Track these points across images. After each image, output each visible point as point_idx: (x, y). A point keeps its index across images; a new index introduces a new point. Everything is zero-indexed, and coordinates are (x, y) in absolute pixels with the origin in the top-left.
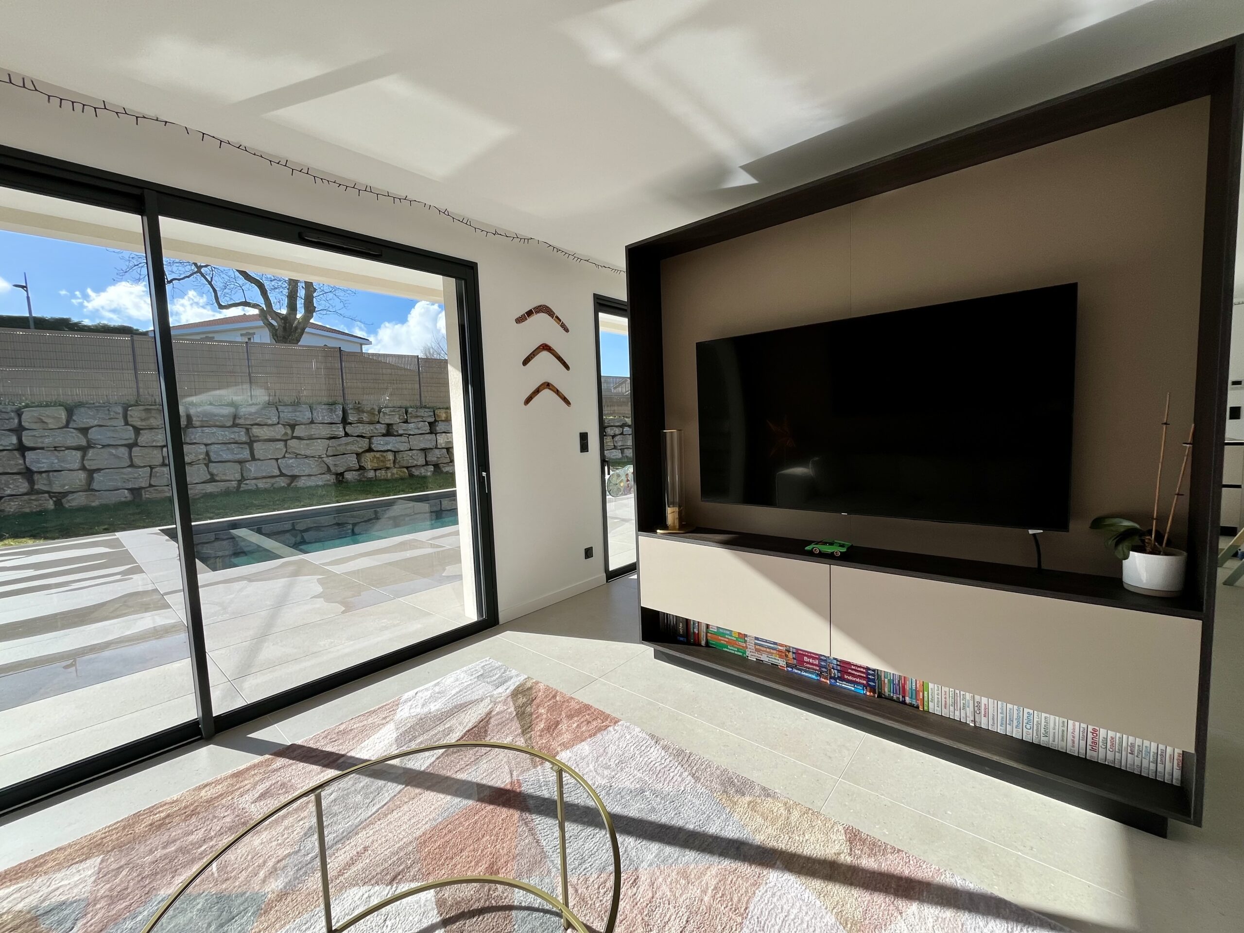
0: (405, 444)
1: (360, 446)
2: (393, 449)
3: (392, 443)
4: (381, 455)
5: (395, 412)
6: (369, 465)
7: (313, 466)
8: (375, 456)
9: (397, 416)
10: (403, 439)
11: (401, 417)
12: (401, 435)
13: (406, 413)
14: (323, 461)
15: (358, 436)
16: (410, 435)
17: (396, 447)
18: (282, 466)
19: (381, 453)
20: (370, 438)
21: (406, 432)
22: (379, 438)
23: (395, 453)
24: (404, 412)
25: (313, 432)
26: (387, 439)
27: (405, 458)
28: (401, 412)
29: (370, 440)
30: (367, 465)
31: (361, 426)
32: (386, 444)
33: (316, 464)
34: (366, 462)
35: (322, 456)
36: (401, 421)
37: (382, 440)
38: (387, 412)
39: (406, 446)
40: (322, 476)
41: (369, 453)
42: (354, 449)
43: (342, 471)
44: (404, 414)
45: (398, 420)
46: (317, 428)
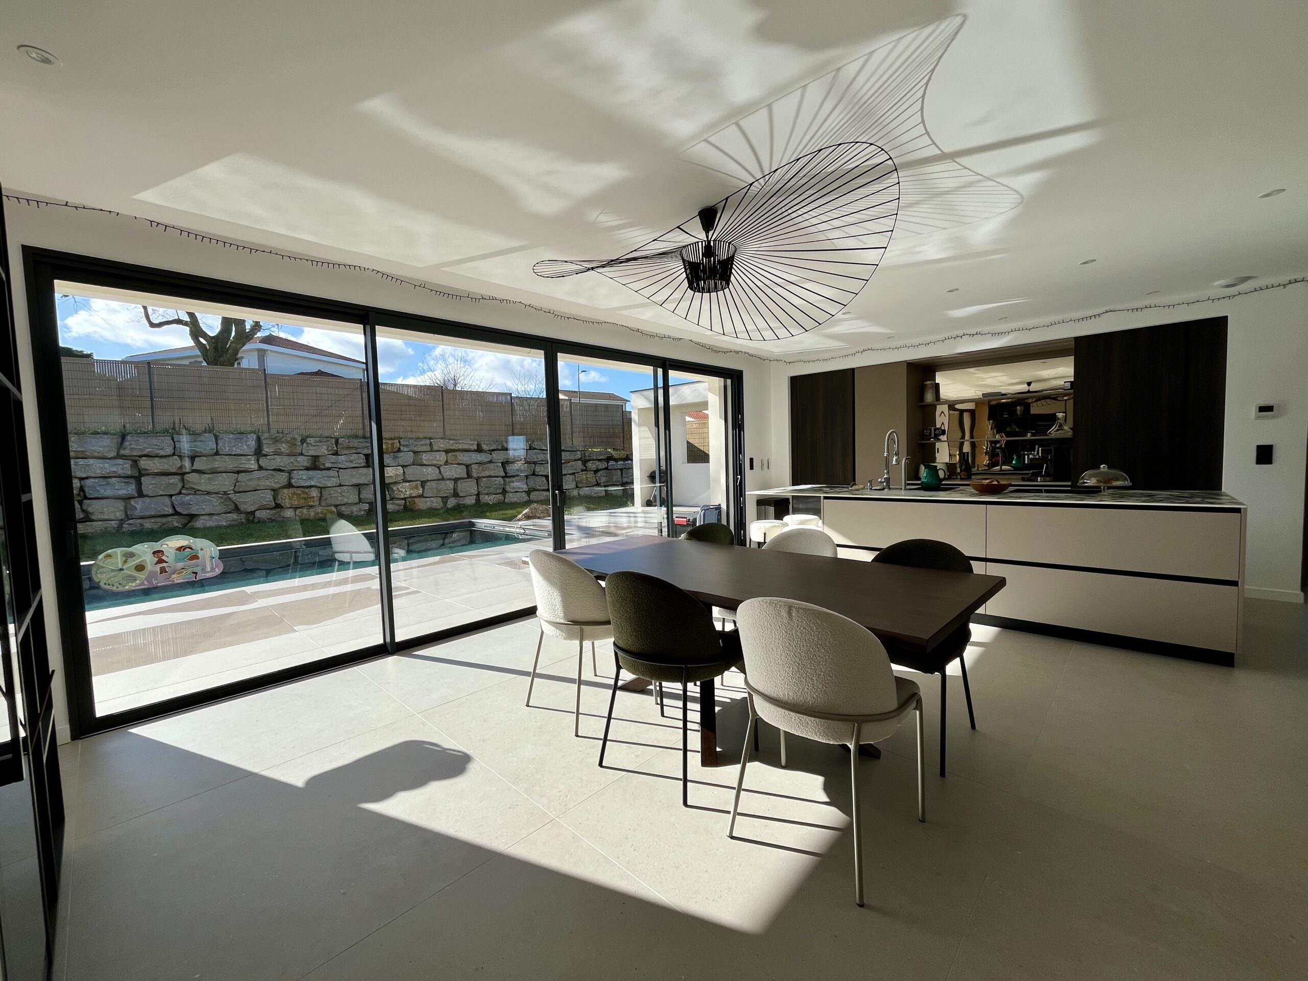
0: (334, 479)
1: (276, 481)
2: (318, 484)
3: (317, 477)
4: (303, 492)
5: (321, 442)
6: (287, 503)
7: (216, 504)
8: (295, 493)
9: (325, 447)
10: (331, 473)
11: (330, 448)
12: (329, 469)
13: (337, 443)
14: (229, 498)
15: (274, 470)
16: (340, 468)
17: (321, 483)
18: (176, 503)
19: (302, 489)
20: (290, 472)
21: (335, 466)
22: (301, 472)
23: (321, 489)
24: (334, 443)
25: (216, 464)
26: (311, 473)
27: (332, 495)
28: (329, 443)
29: (290, 475)
30: (285, 503)
31: (278, 458)
32: (310, 479)
33: (219, 502)
34: (284, 499)
35: (229, 492)
36: (330, 453)
37: (304, 474)
38: (312, 442)
39: (335, 481)
40: (228, 515)
41: (288, 489)
42: (270, 484)
43: (253, 510)
44: (333, 444)
45: (325, 451)
46: (223, 460)
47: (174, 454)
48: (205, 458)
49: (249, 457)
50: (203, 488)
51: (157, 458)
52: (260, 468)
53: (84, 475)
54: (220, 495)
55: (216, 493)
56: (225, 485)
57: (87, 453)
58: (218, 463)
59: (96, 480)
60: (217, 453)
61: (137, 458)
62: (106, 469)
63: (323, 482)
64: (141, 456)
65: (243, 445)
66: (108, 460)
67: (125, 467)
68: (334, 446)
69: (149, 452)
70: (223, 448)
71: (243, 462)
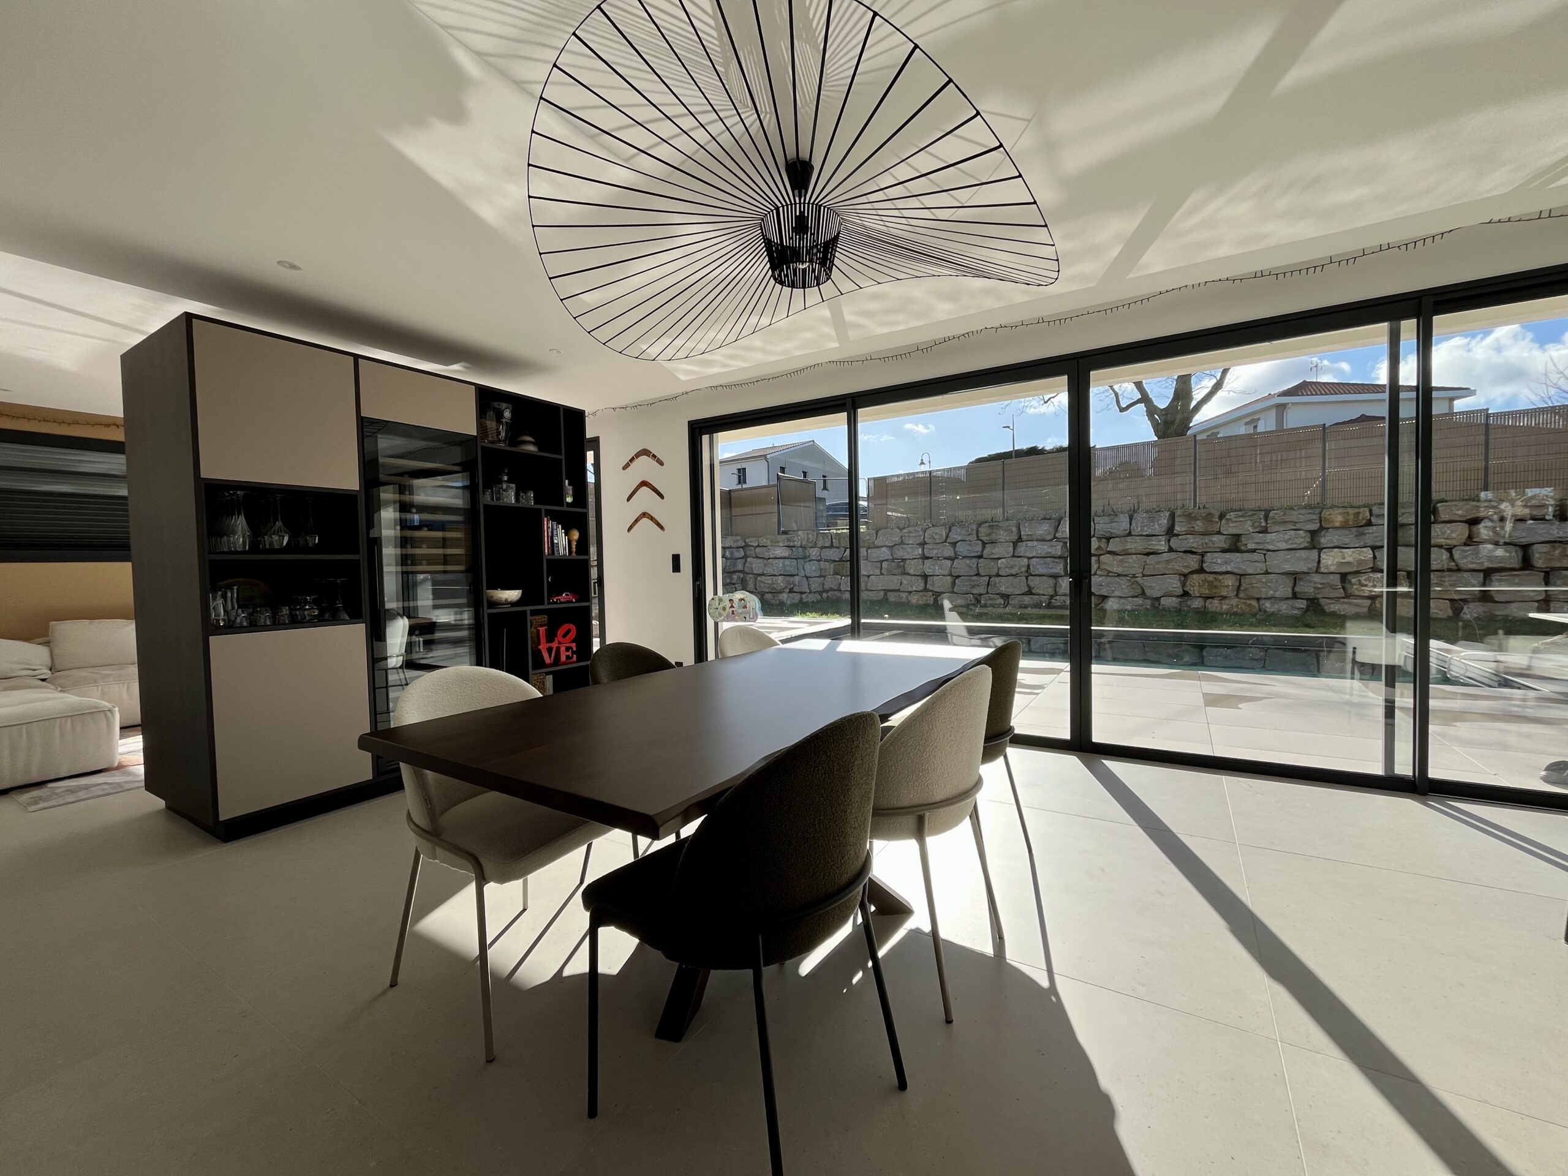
0: (1259, 564)
1: (1185, 564)
2: (1235, 570)
3: (1236, 562)
4: (1216, 579)
5: (1245, 516)
6: (1195, 591)
7: (1124, 587)
8: (1206, 579)
9: (1249, 523)
10: (1255, 556)
11: (1256, 524)
12: (1253, 551)
13: (1266, 517)
14: (1136, 581)
15: (1185, 552)
16: (1268, 550)
17: (1240, 568)
19: (1215, 576)
20: (1203, 555)
21: (1261, 547)
22: (1216, 555)
23: (1242, 575)
24: (1262, 517)
25: (1128, 545)
26: (1227, 556)
27: (1254, 585)
28: (1255, 517)
29: (1203, 557)
30: (1194, 590)
31: (1191, 539)
32: (1226, 563)
33: (1127, 584)
34: (1193, 587)
35: (1137, 575)
36: (1257, 530)
37: (1220, 558)
38: (1232, 517)
39: (1260, 567)
40: (1135, 599)
41: (1198, 575)
42: (1178, 568)
43: (1159, 596)
44: (1261, 519)
45: (1250, 528)
46: (1133, 541)
48: (1118, 539)
49: (1160, 537)
50: (1115, 570)
52: (1171, 550)
54: (1128, 578)
55: (1126, 576)
56: (1134, 567)
58: (1132, 544)
60: (1130, 534)
63: (1243, 567)
65: (1156, 524)
68: (1262, 521)
70: (1135, 528)
71: (1153, 543)
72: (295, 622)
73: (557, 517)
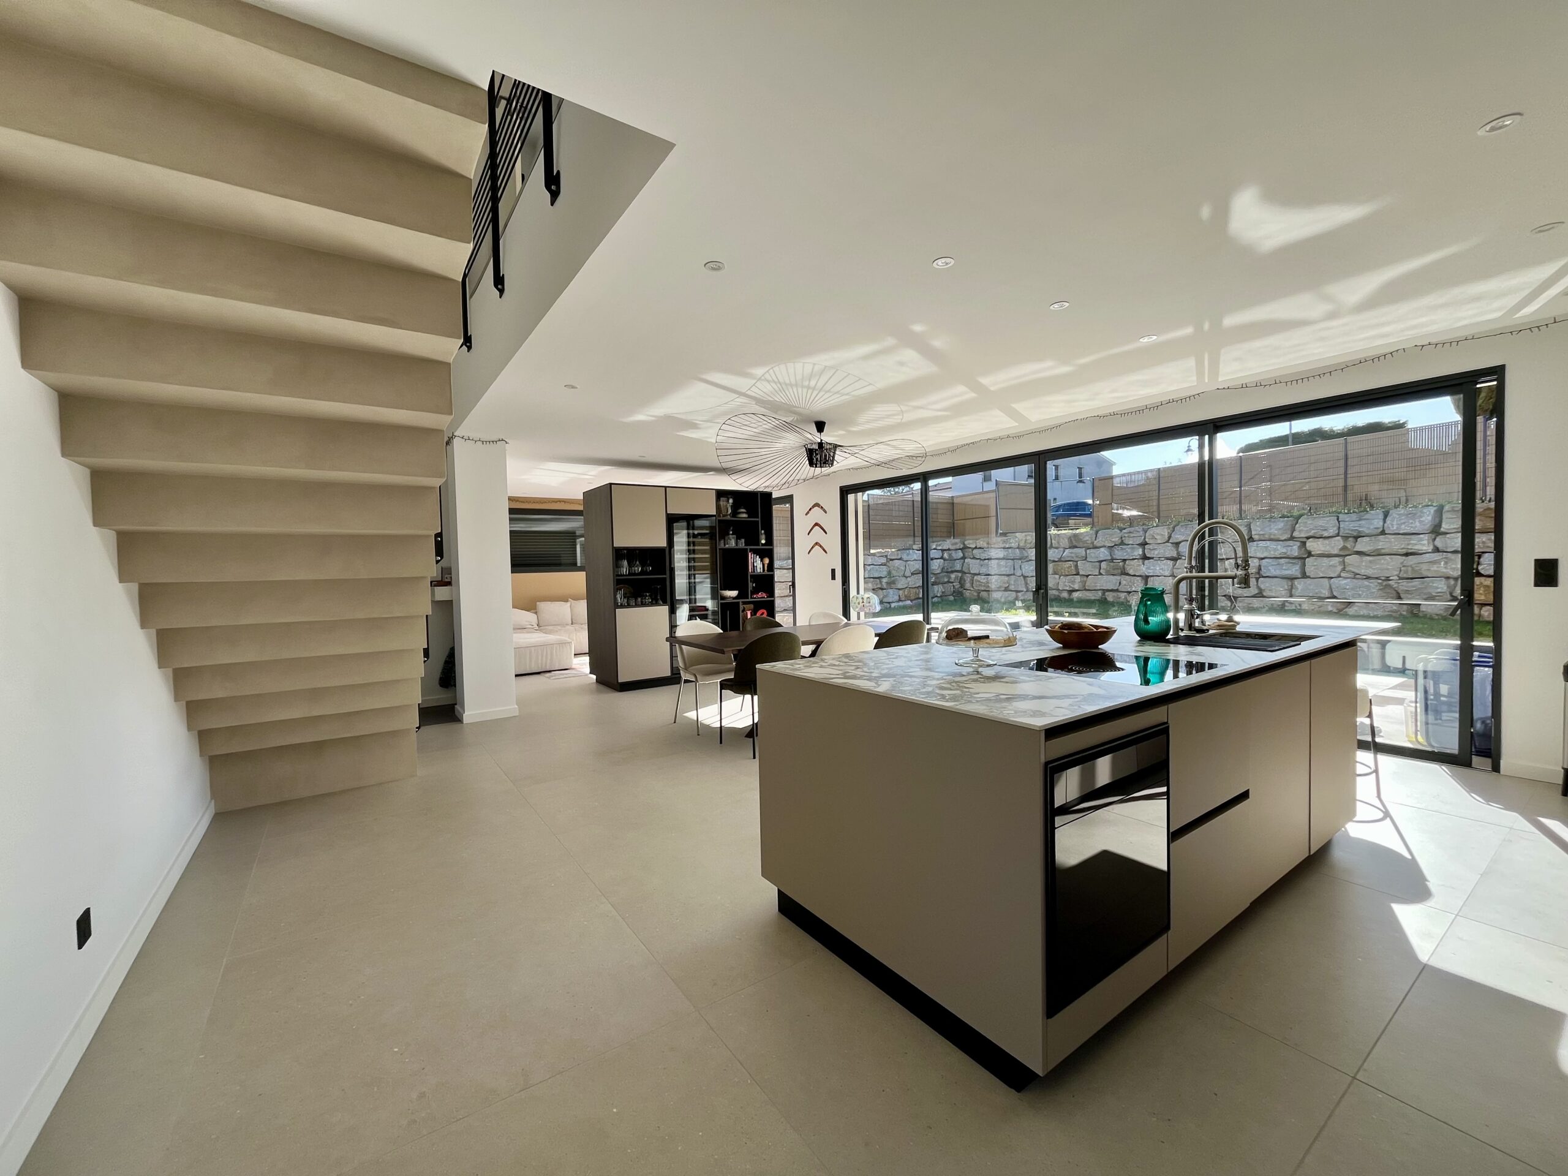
18: (1334, 587)
25: (1380, 545)
46: (1388, 540)
47: (1338, 535)
48: (1367, 539)
49: (1422, 536)
50: (1363, 572)
51: (1321, 540)
52: (1437, 550)
53: (1262, 556)
54: (1380, 581)
55: (1377, 578)
56: (1388, 569)
57: (1266, 536)
58: (1382, 543)
59: (1270, 560)
60: (1383, 533)
61: (1304, 540)
62: (1278, 550)
64: (1308, 538)
65: (1415, 522)
66: (1281, 542)
67: (1294, 549)
69: (1315, 533)
70: (1390, 526)
71: (1412, 542)
72: (643, 605)
73: (756, 552)
